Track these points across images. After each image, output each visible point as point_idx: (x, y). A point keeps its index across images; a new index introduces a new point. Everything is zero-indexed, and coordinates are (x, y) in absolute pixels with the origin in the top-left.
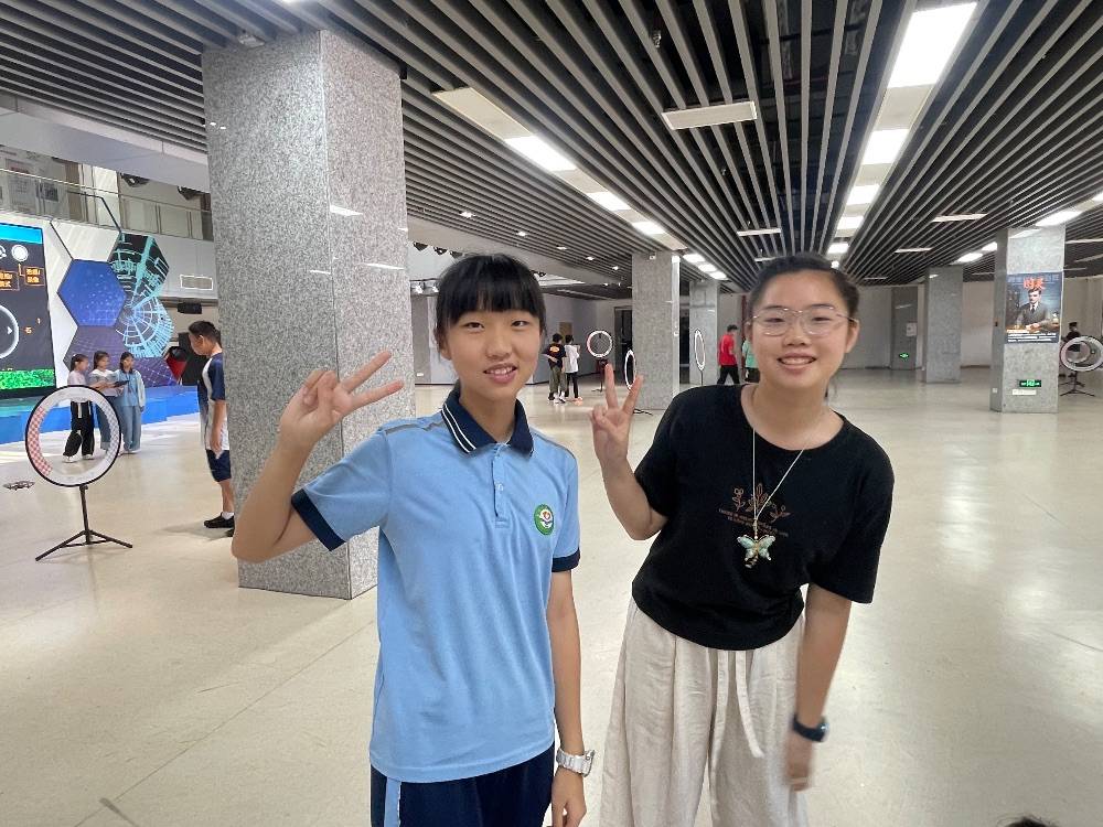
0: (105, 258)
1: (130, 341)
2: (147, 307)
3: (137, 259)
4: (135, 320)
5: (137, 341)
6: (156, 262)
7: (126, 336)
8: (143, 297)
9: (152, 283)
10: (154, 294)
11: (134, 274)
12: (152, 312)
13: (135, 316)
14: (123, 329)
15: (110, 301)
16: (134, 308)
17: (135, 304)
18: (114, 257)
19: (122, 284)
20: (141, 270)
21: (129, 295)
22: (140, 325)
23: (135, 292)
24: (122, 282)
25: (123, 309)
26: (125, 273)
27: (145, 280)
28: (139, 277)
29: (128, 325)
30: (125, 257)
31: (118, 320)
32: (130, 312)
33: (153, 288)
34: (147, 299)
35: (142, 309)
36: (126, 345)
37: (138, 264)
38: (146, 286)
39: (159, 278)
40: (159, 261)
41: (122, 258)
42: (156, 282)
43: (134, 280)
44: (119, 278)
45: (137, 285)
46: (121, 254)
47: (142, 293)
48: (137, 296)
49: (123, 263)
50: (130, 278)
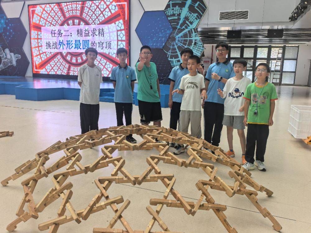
0: (162, 8)
1: (171, 58)
2: (185, 36)
3: (182, 5)
4: (177, 44)
5: (177, 57)
6: (197, 5)
7: (169, 54)
8: (184, 29)
9: (191, 19)
10: (192, 27)
11: (179, 15)
12: (188, 39)
13: (177, 41)
14: (168, 49)
15: (162, 33)
16: (177, 37)
17: (177, 34)
18: (168, 6)
19: (171, 23)
20: (185, 11)
21: (175, 28)
22: (179, 48)
23: (179, 27)
24: (171, 22)
25: (169, 38)
26: (174, 15)
27: (186, 18)
28: (182, 17)
29: (171, 47)
30: (174, 5)
31: (165, 44)
32: (174, 39)
33: (191, 23)
34: (186, 30)
35: (182, 37)
36: (169, 59)
37: (183, 8)
38: (187, 22)
39: (197, 16)
40: (199, 5)
41: (173, 7)
42: (194, 18)
43: (179, 19)
44: (169, 19)
45: (181, 22)
46: (172, 3)
47: (184, 27)
48: (179, 29)
49: (173, 9)
50: (176, 18)
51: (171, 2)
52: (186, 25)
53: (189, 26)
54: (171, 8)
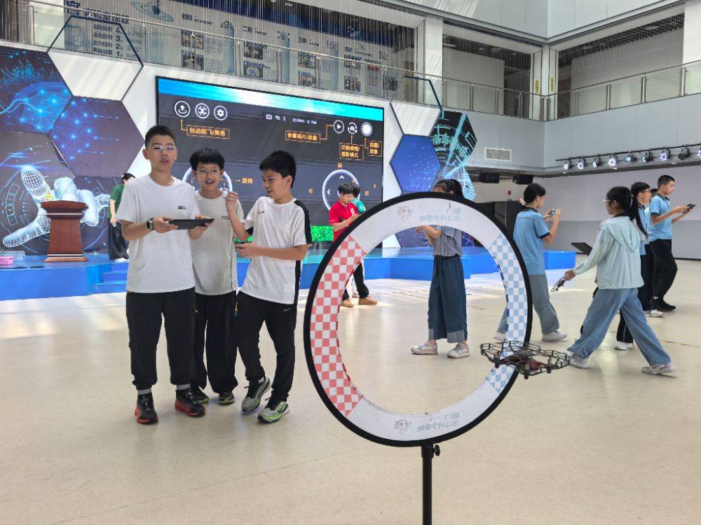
6: (467, 136)
8: (453, 167)
9: (462, 154)
11: (448, 146)
15: (428, 170)
17: (446, 173)
18: (434, 132)
20: (454, 143)
21: (443, 164)
23: (448, 163)
24: (438, 154)
25: (436, 177)
26: (441, 145)
27: (456, 152)
28: (452, 149)
30: (442, 131)
33: (462, 159)
34: (456, 169)
37: (452, 138)
38: (457, 157)
39: (468, 150)
40: (469, 135)
41: (441, 133)
42: (465, 153)
43: (448, 152)
44: (436, 150)
45: (450, 156)
46: (440, 129)
47: (453, 164)
48: (448, 166)
49: (441, 137)
50: (444, 149)
51: (438, 127)
52: (456, 161)
53: (459, 163)
54: (439, 135)
